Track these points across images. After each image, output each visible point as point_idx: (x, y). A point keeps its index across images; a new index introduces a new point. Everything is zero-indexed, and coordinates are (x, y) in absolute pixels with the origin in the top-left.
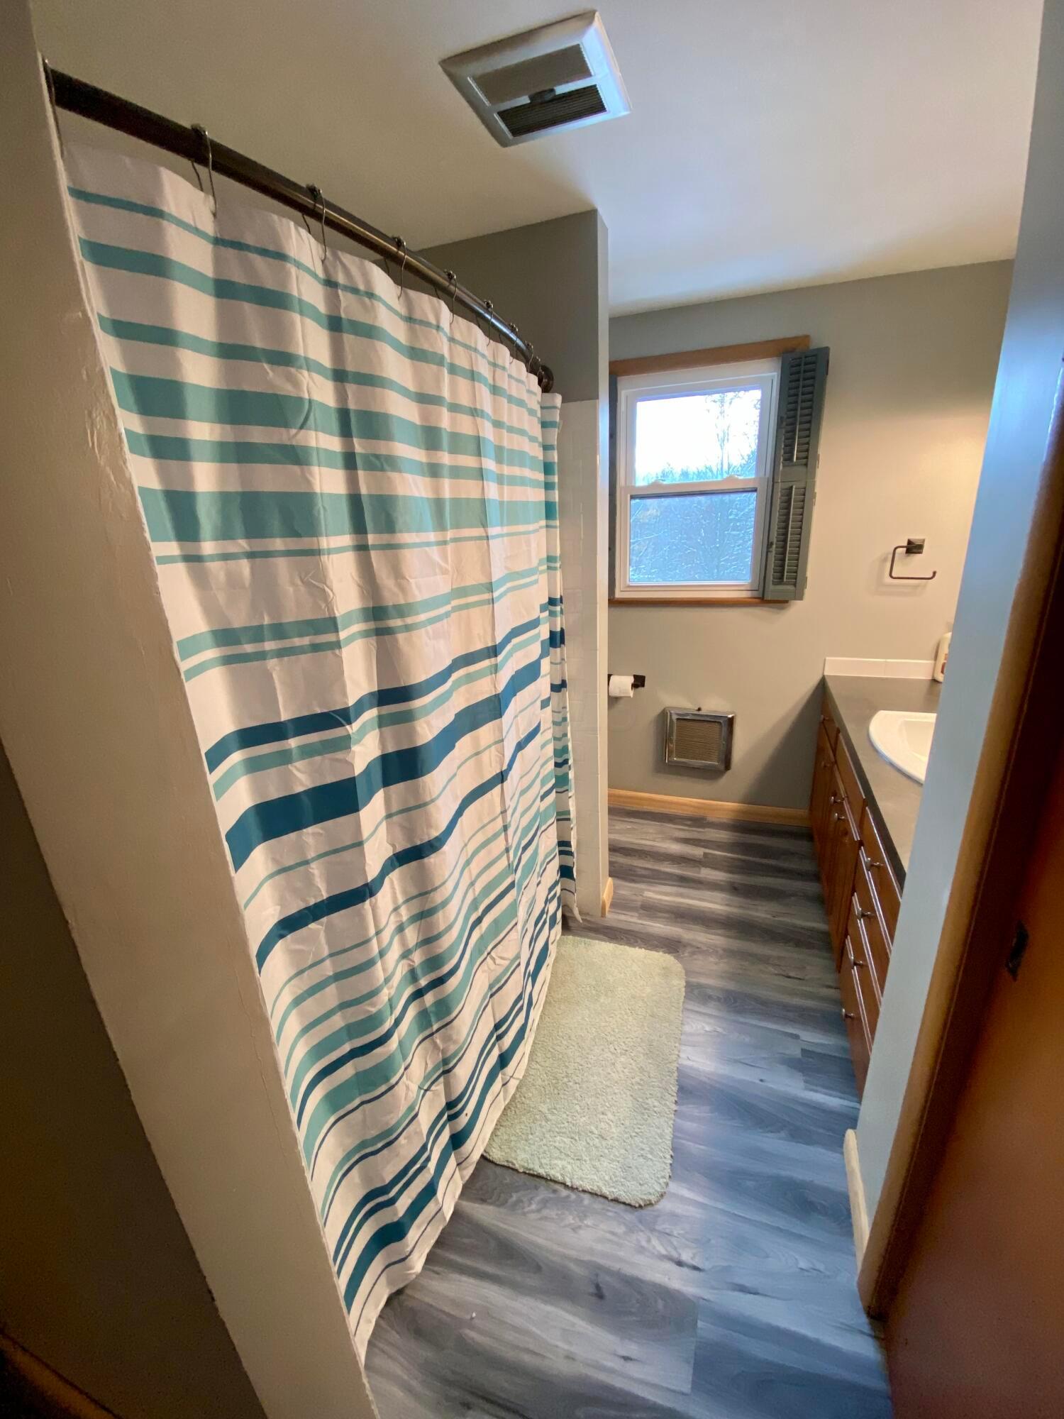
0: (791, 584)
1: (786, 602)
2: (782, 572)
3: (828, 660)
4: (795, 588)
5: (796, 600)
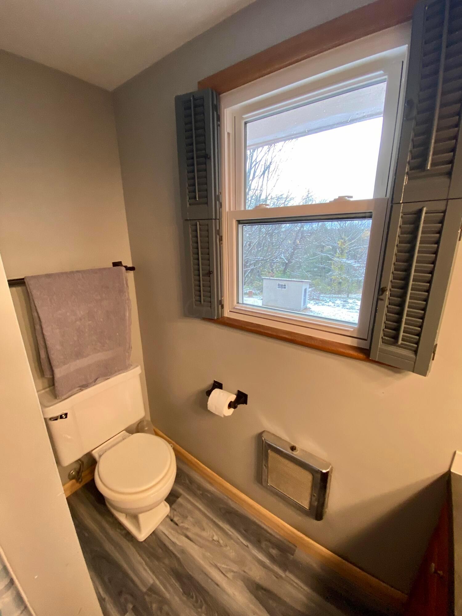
0: (411, 350)
2: (397, 329)
3: (456, 455)
4: (413, 356)
5: (413, 372)
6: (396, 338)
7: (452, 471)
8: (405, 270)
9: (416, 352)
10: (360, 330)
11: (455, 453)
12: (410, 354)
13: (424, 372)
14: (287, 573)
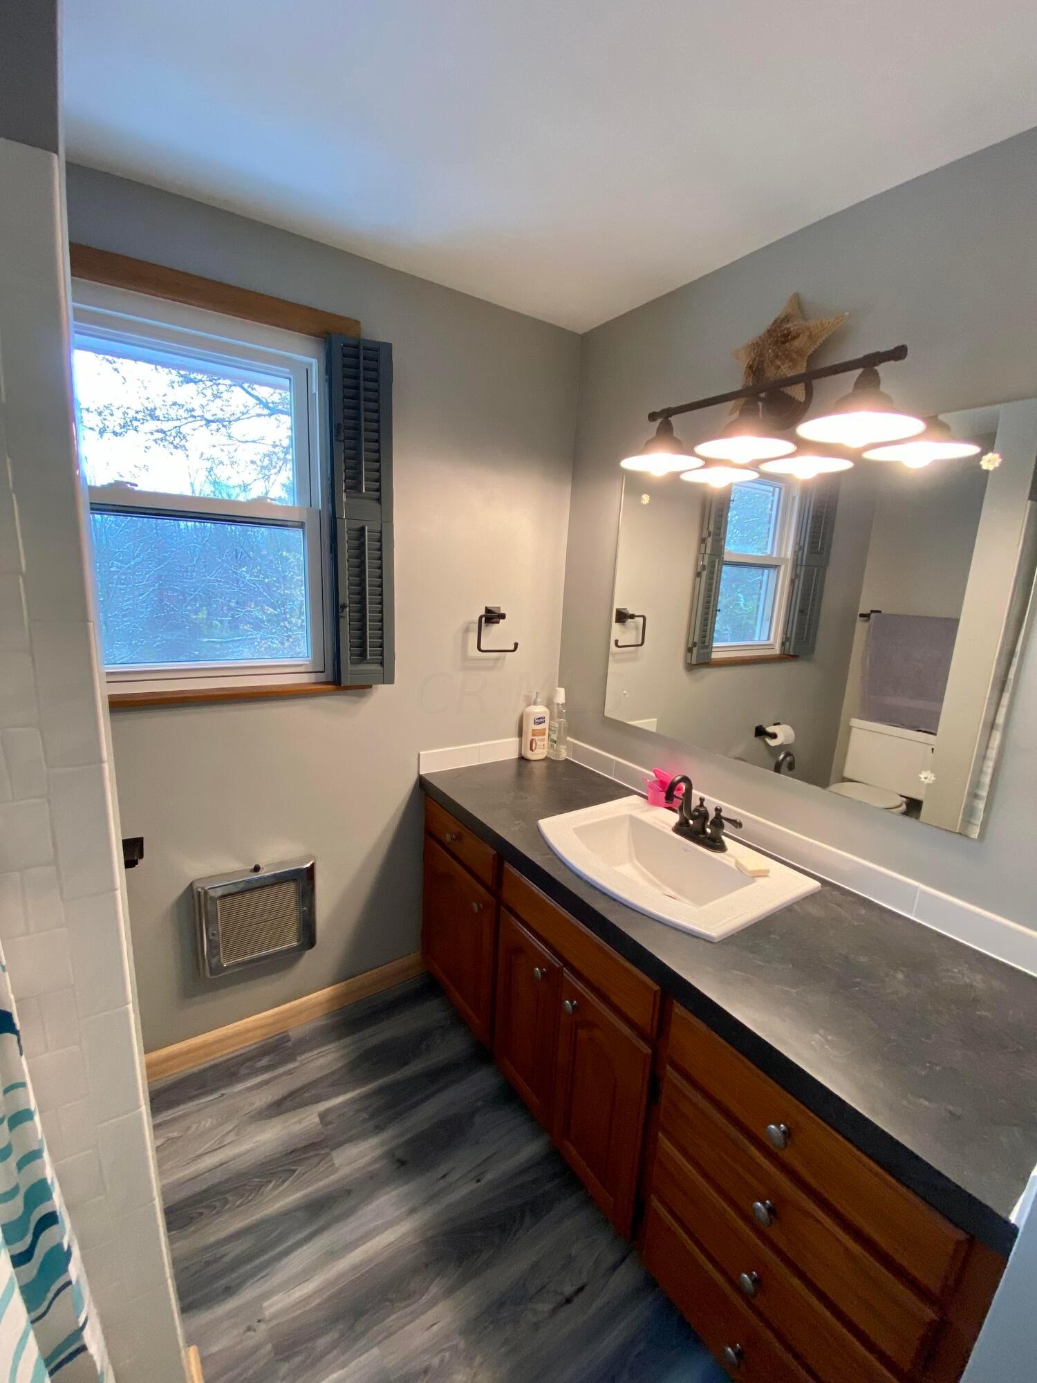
0: (376, 663)
1: (370, 687)
2: (363, 647)
3: (421, 756)
4: (380, 668)
5: (384, 684)
6: (363, 655)
7: (421, 773)
8: (359, 594)
9: (382, 664)
10: (314, 662)
11: (419, 754)
12: (376, 667)
13: (391, 681)
14: (299, 1058)
